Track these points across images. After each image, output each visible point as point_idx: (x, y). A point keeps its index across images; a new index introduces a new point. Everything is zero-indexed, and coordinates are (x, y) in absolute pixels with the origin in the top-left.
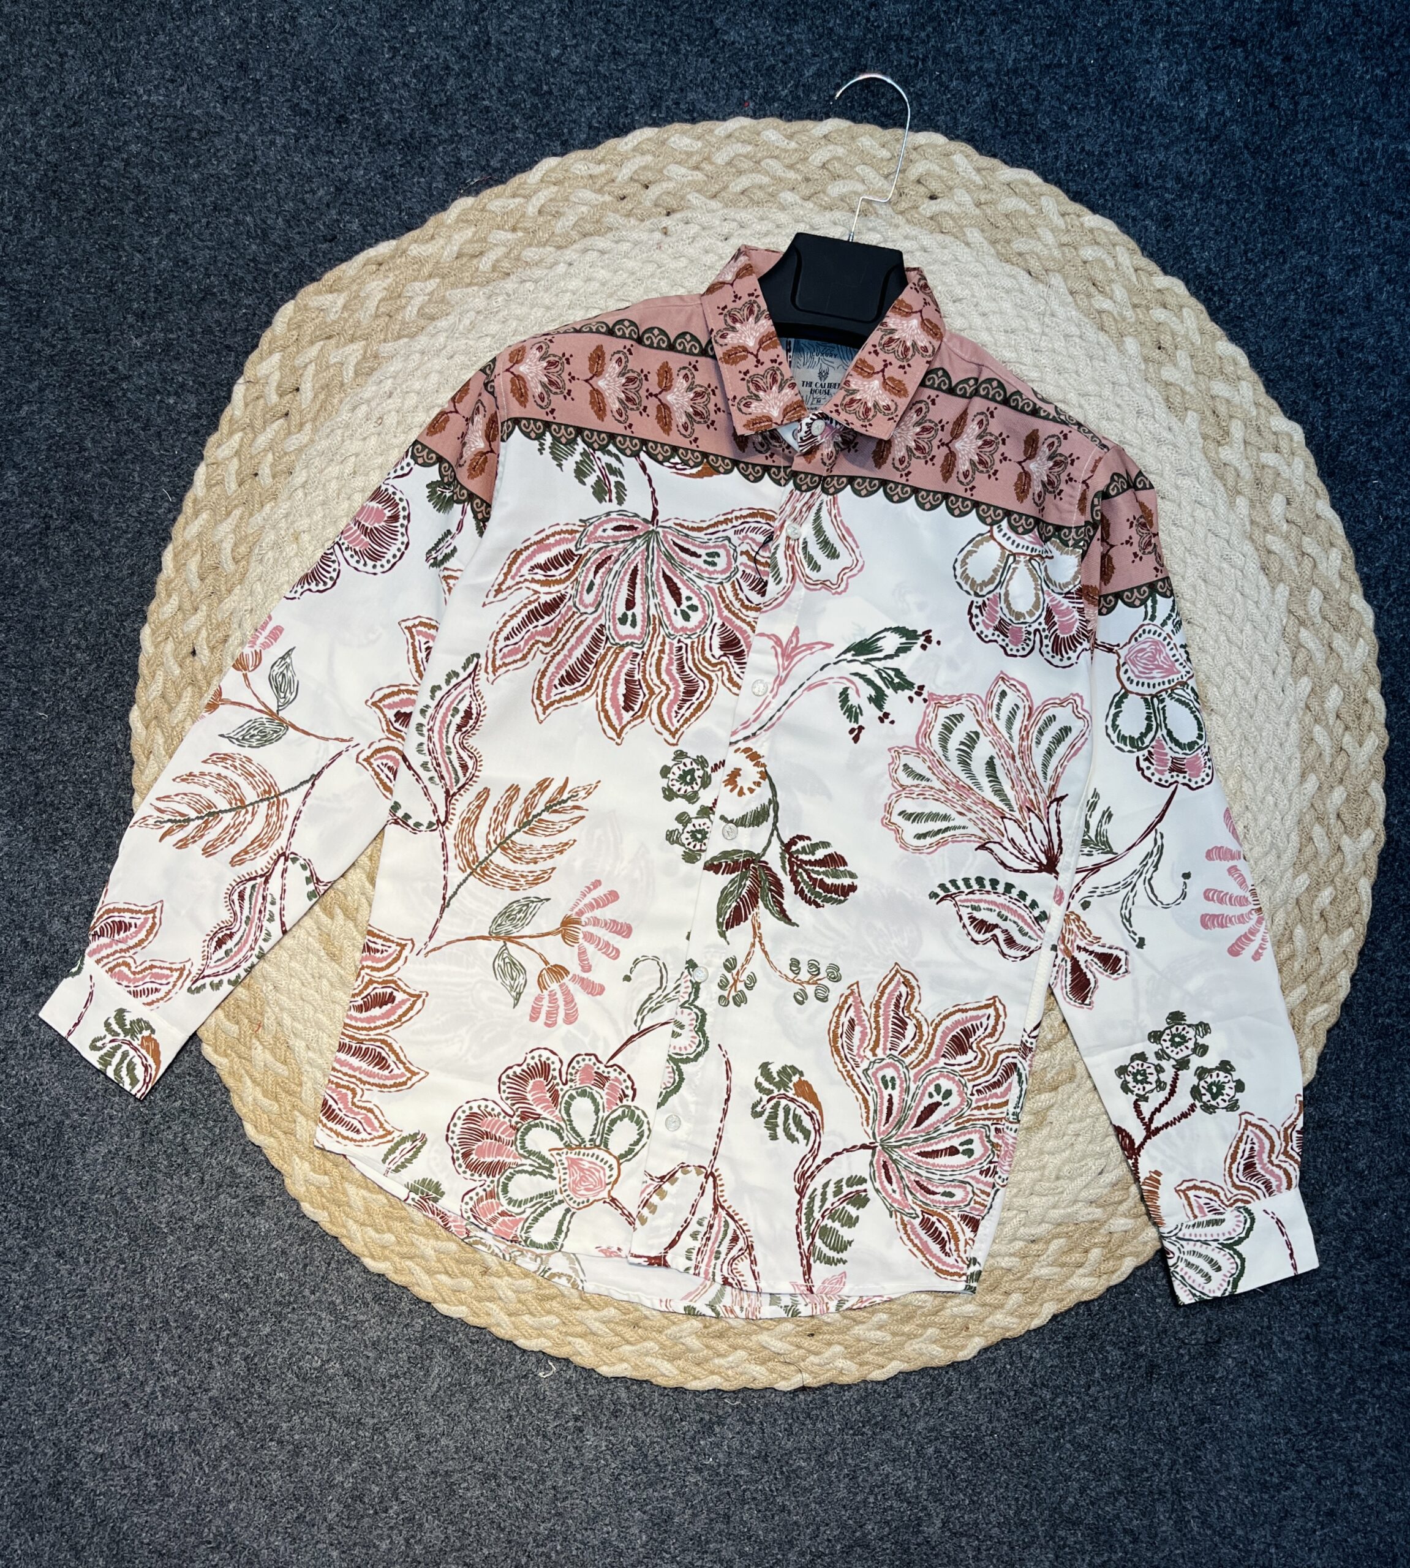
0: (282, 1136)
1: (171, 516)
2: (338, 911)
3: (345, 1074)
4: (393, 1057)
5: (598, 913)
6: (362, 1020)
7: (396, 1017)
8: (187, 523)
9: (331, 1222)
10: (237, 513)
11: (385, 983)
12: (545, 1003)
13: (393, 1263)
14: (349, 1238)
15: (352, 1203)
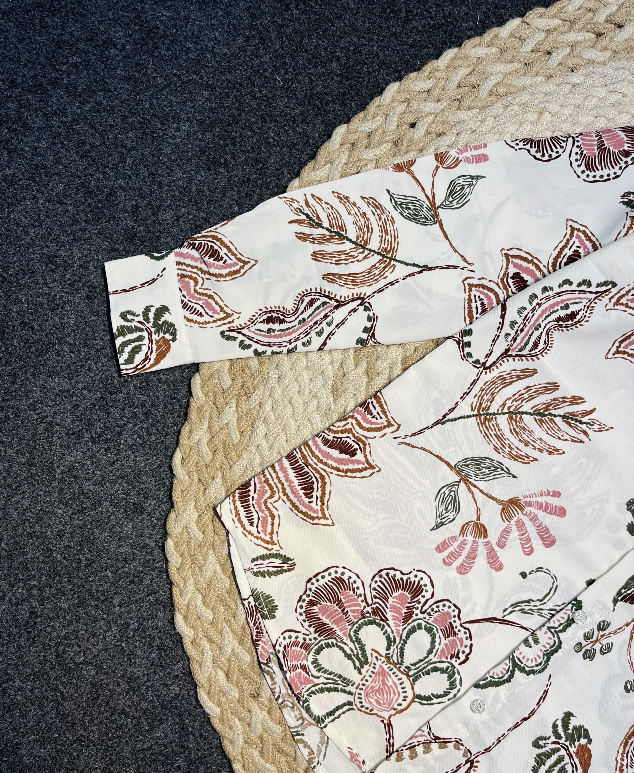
0: (196, 481)
1: (469, 33)
2: (364, 364)
3: (278, 478)
4: (319, 493)
5: (541, 514)
6: (321, 451)
7: (345, 468)
8: (479, 45)
9: (178, 569)
10: (516, 65)
11: (358, 440)
12: (456, 545)
13: (196, 634)
14: (181, 591)
15: (204, 569)
